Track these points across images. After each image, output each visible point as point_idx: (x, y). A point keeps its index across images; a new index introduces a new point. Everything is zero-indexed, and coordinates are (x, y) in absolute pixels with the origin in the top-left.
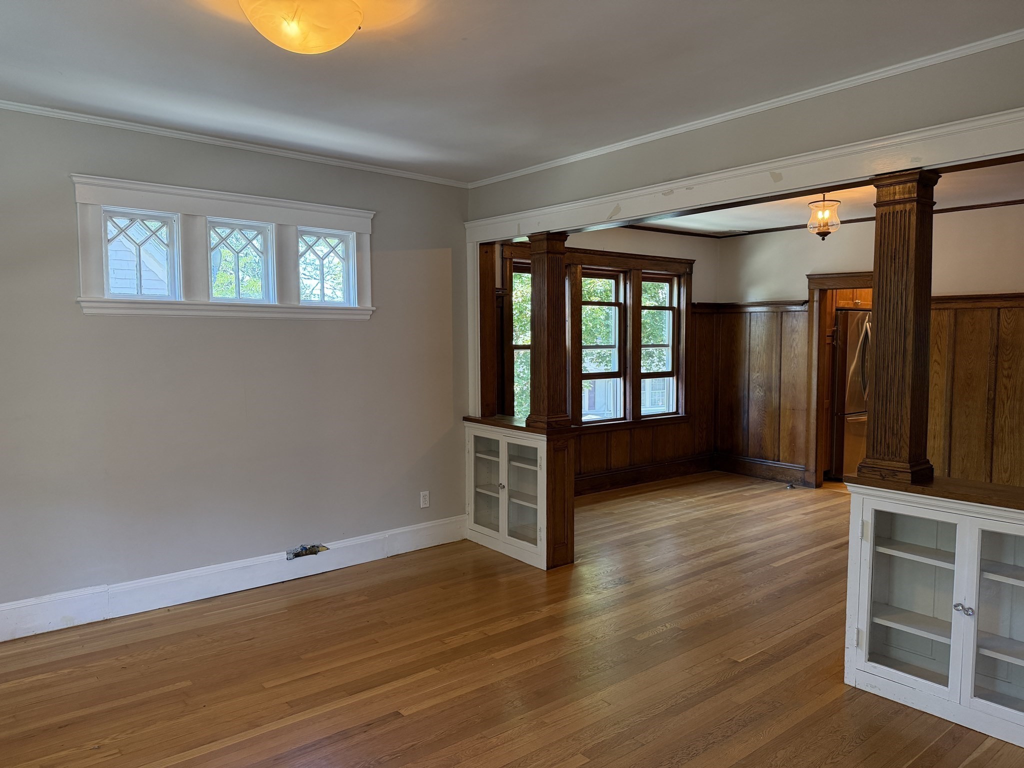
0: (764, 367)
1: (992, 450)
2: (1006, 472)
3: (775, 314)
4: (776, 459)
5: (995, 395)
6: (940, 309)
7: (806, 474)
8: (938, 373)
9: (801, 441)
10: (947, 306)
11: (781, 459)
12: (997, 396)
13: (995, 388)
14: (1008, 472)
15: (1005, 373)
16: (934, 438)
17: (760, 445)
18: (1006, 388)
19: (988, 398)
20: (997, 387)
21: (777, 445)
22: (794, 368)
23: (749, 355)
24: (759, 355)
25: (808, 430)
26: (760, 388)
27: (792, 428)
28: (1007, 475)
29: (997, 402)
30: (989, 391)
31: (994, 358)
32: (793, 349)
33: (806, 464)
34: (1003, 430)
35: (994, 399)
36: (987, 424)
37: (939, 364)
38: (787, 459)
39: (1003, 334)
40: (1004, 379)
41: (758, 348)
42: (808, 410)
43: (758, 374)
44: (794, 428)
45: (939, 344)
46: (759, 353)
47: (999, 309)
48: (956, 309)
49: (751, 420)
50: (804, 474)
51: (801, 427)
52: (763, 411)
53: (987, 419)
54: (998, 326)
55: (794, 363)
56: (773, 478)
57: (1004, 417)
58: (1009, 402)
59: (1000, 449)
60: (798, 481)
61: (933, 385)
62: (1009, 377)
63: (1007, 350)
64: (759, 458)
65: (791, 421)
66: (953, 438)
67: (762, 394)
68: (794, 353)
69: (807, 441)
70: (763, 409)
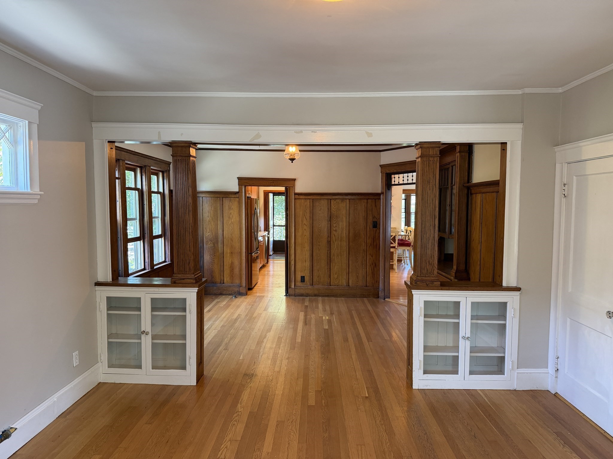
0: (213, 230)
1: (330, 265)
2: (336, 274)
3: (218, 198)
4: (222, 282)
5: (330, 239)
6: (306, 199)
7: (240, 289)
8: (306, 230)
9: (237, 271)
10: (309, 197)
11: (225, 282)
12: (331, 240)
13: (330, 236)
14: (337, 274)
15: (334, 229)
16: (305, 262)
17: (212, 275)
18: (335, 236)
19: (328, 241)
20: (331, 236)
21: (222, 274)
22: (232, 230)
23: (203, 223)
24: (209, 223)
25: (241, 264)
26: (211, 242)
27: (231, 264)
28: (337, 275)
29: (331, 242)
30: (328, 237)
31: (330, 222)
32: (230, 219)
33: (241, 282)
34: (334, 255)
35: (330, 241)
36: (328, 253)
37: (306, 225)
38: (229, 281)
39: (333, 212)
40: (334, 232)
41: (208, 218)
42: (241, 253)
43: (209, 234)
44: (232, 263)
45: (306, 216)
46: (209, 221)
47: (331, 199)
48: (313, 199)
49: (205, 261)
50: (239, 288)
51: (236, 263)
52: (213, 255)
53: (328, 251)
54: (331, 208)
55: (231, 227)
56: (221, 294)
57: (334, 249)
58: (336, 242)
59: (333, 264)
60: (236, 293)
61: (304, 236)
62: (336, 231)
63: (335, 218)
64: (212, 283)
65: (231, 260)
66: (313, 261)
67: (212, 245)
68: (231, 221)
69: (241, 270)
70: (213, 254)
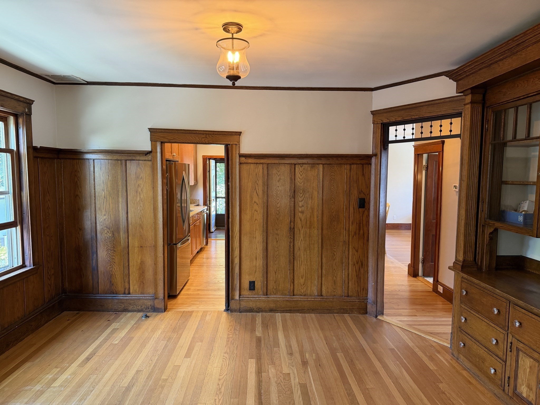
0: (111, 211)
1: (294, 263)
2: (302, 278)
3: (119, 162)
4: (127, 292)
5: (294, 225)
6: (257, 163)
7: (155, 302)
8: (257, 211)
9: (149, 274)
10: (262, 161)
11: (131, 291)
12: (295, 225)
13: (294, 221)
14: (304, 278)
15: (300, 209)
16: (256, 259)
17: (111, 282)
18: (301, 220)
19: (290, 228)
20: (295, 220)
21: (127, 280)
22: (141, 211)
23: (95, 200)
24: (105, 200)
25: (156, 264)
26: (108, 230)
27: (140, 264)
28: (303, 280)
29: (296, 230)
30: (291, 222)
31: (293, 200)
32: (138, 194)
33: (156, 293)
34: (300, 249)
35: (294, 228)
36: (290, 245)
37: (257, 204)
38: (137, 291)
39: (298, 183)
40: (300, 214)
41: (103, 193)
42: (155, 247)
43: (105, 217)
44: (142, 263)
45: (257, 190)
46: (105, 197)
47: (295, 164)
48: (268, 164)
49: (100, 259)
50: (154, 302)
51: (149, 262)
52: (111, 250)
53: (290, 243)
54: (295, 177)
55: (141, 206)
56: (125, 310)
57: (300, 240)
58: (303, 229)
59: (299, 262)
60: (148, 308)
61: (254, 220)
62: (302, 212)
63: (301, 194)
64: (111, 294)
65: (140, 258)
66: (268, 258)
67: (110, 235)
68: (140, 197)
69: (155, 273)
70: (112, 249)
